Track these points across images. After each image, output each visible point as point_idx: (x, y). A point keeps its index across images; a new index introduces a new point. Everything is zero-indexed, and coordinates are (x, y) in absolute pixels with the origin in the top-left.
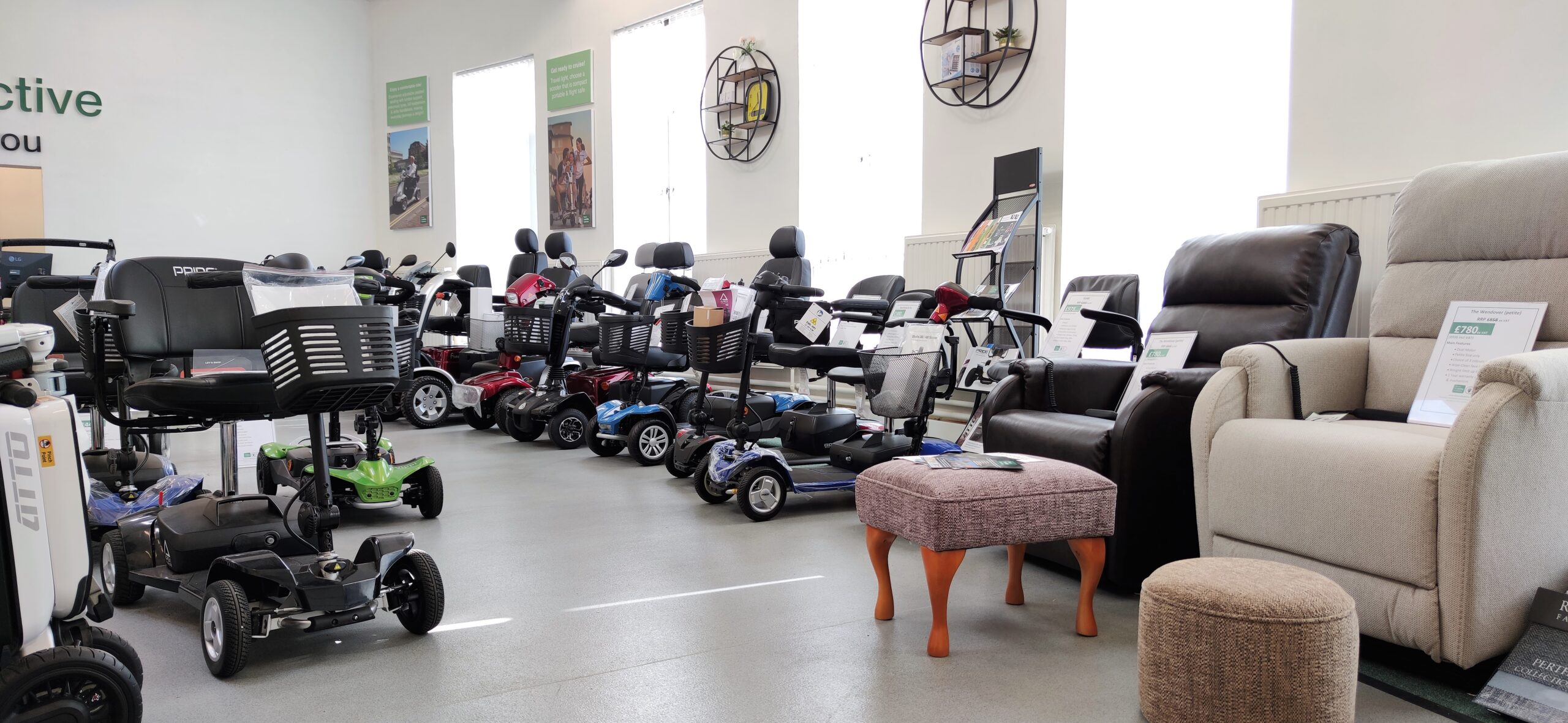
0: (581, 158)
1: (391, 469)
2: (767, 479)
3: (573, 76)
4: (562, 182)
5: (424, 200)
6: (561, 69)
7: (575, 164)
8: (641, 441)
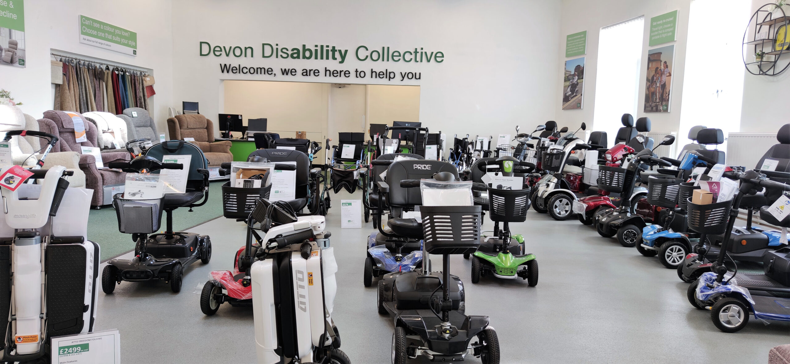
0: (665, 73)
1: (513, 258)
2: (734, 306)
3: (665, 26)
4: (653, 86)
5: (580, 95)
6: (659, 23)
7: (661, 76)
8: (667, 253)
